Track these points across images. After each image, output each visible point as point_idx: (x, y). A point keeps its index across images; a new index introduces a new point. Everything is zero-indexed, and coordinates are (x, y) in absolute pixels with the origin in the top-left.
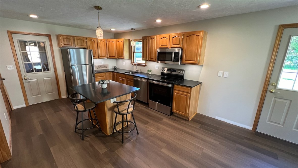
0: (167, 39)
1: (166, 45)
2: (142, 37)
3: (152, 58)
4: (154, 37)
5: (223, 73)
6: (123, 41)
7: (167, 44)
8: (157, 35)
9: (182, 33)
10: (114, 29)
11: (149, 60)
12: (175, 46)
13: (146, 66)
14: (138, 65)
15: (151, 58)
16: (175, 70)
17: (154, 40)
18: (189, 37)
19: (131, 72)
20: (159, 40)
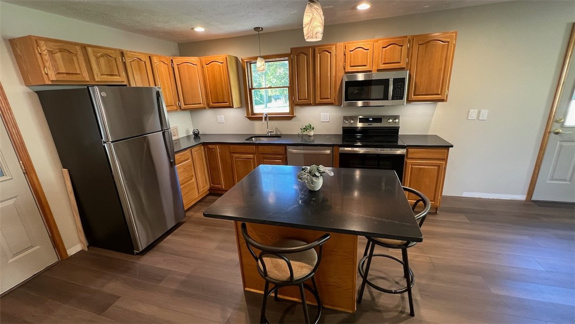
0: (367, 52)
1: (365, 66)
2: (291, 48)
3: (327, 97)
4: (330, 48)
5: (479, 112)
6: (225, 62)
7: (367, 64)
8: (338, 44)
9: (406, 37)
10: (204, 27)
11: (317, 102)
12: (390, 66)
13: (294, 119)
14: (271, 119)
15: (321, 99)
16: (378, 120)
17: (329, 54)
18: (425, 45)
19: (255, 137)
20: (343, 54)
